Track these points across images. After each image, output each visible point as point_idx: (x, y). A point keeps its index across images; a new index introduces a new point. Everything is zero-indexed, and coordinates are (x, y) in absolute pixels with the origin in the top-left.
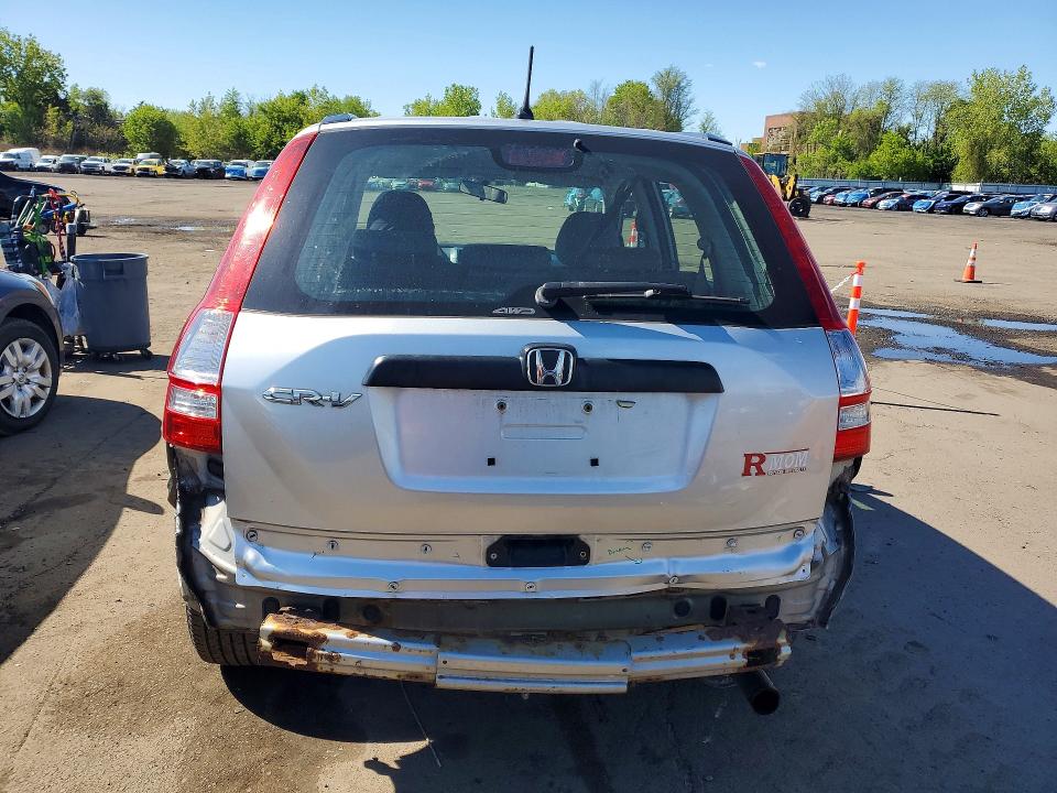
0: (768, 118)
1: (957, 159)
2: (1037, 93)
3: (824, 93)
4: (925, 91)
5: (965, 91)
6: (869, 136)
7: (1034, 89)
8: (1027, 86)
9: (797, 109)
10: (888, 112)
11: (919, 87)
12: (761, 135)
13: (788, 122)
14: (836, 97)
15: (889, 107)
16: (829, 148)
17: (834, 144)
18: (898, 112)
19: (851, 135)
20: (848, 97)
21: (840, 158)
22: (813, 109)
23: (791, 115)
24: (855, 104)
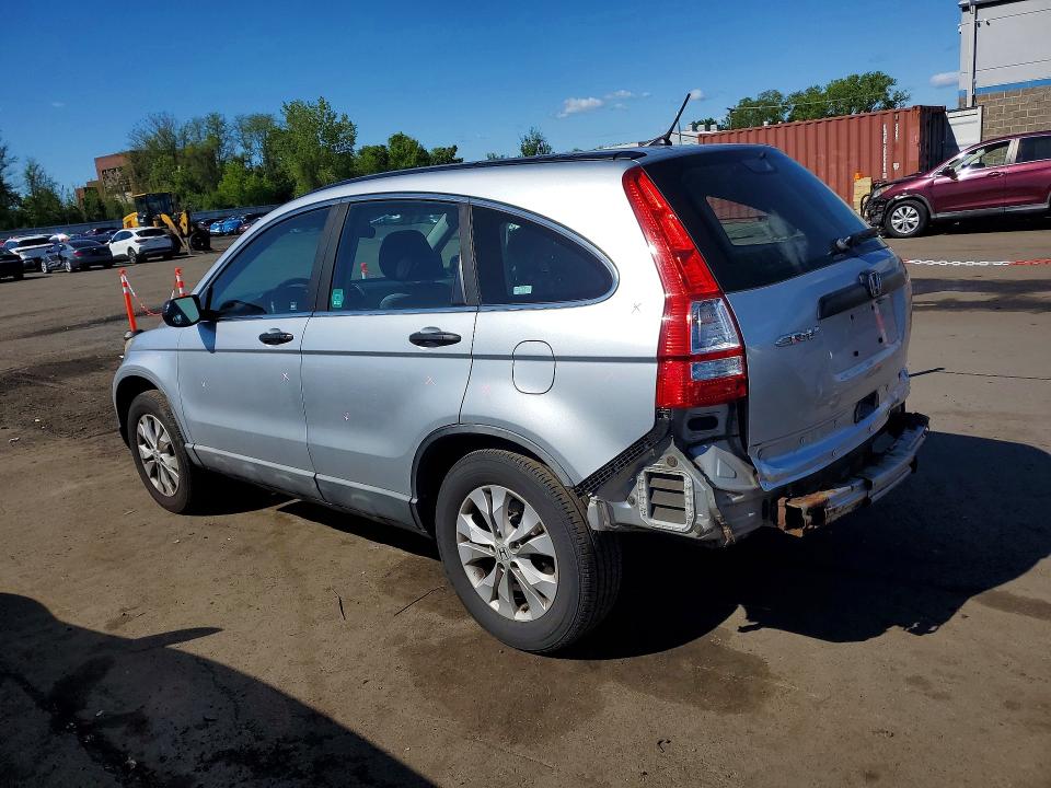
0: (97, 160)
1: (294, 181)
2: (339, 119)
3: (151, 132)
4: (246, 123)
5: (280, 120)
6: (210, 168)
7: (335, 117)
8: (329, 114)
9: (128, 149)
10: (219, 144)
11: (239, 119)
12: (95, 178)
13: (123, 162)
14: (165, 134)
15: (218, 139)
16: (173, 183)
17: (178, 180)
18: (228, 144)
19: (191, 168)
20: (176, 133)
21: (188, 193)
22: (144, 147)
23: (124, 155)
24: (185, 140)
